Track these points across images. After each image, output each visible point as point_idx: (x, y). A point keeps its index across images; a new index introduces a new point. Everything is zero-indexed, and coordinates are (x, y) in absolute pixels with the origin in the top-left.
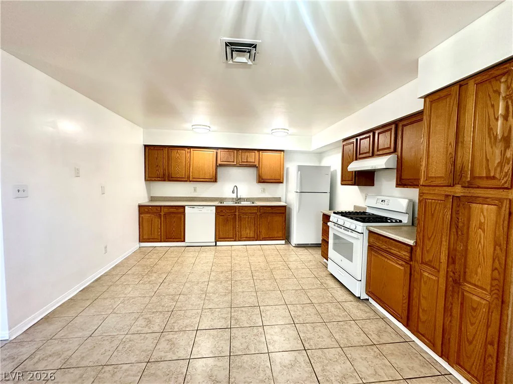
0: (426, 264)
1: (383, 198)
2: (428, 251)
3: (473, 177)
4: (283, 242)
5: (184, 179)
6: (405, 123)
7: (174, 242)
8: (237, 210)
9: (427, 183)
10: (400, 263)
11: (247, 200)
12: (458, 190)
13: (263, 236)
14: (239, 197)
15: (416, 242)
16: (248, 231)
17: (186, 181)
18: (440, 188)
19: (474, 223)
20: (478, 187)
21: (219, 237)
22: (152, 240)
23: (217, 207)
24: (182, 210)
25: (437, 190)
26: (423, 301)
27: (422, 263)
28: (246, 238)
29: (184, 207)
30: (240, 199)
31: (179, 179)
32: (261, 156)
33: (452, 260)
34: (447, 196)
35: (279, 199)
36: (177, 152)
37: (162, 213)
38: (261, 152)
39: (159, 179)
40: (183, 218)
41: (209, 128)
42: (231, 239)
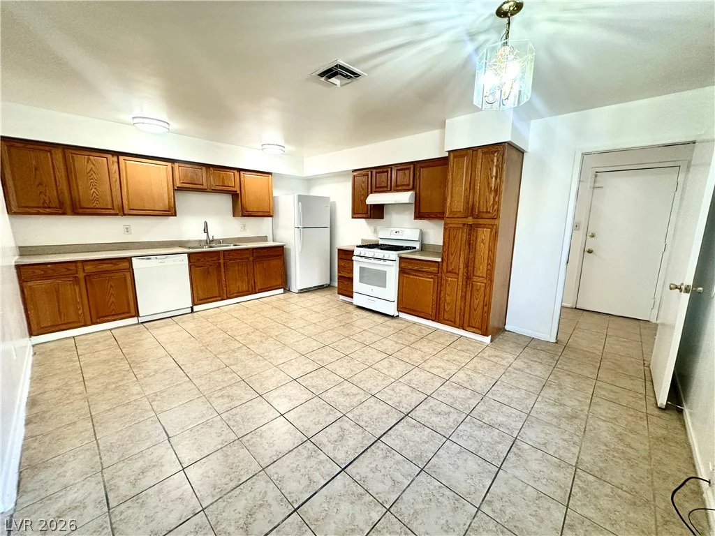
0: (450, 272)
1: (397, 230)
2: (451, 263)
3: (479, 212)
4: (281, 291)
5: (112, 212)
6: (423, 165)
7: (115, 320)
8: (222, 257)
9: (451, 216)
10: (430, 276)
11: (225, 241)
12: (470, 220)
13: (260, 288)
14: (211, 238)
15: (442, 259)
16: (239, 284)
17: (116, 215)
18: (459, 219)
19: (479, 240)
20: (482, 218)
21: (199, 298)
22: (64, 327)
23: (190, 255)
24: (125, 265)
25: (457, 221)
26: (448, 298)
27: (447, 272)
28: (239, 292)
29: (129, 260)
30: (212, 241)
31: (99, 211)
32: (242, 179)
33: (467, 265)
34: (464, 224)
35: (265, 239)
36: (89, 159)
37: (81, 275)
38: (242, 173)
39: (48, 210)
40: (129, 279)
41: (166, 125)
42: (218, 298)
